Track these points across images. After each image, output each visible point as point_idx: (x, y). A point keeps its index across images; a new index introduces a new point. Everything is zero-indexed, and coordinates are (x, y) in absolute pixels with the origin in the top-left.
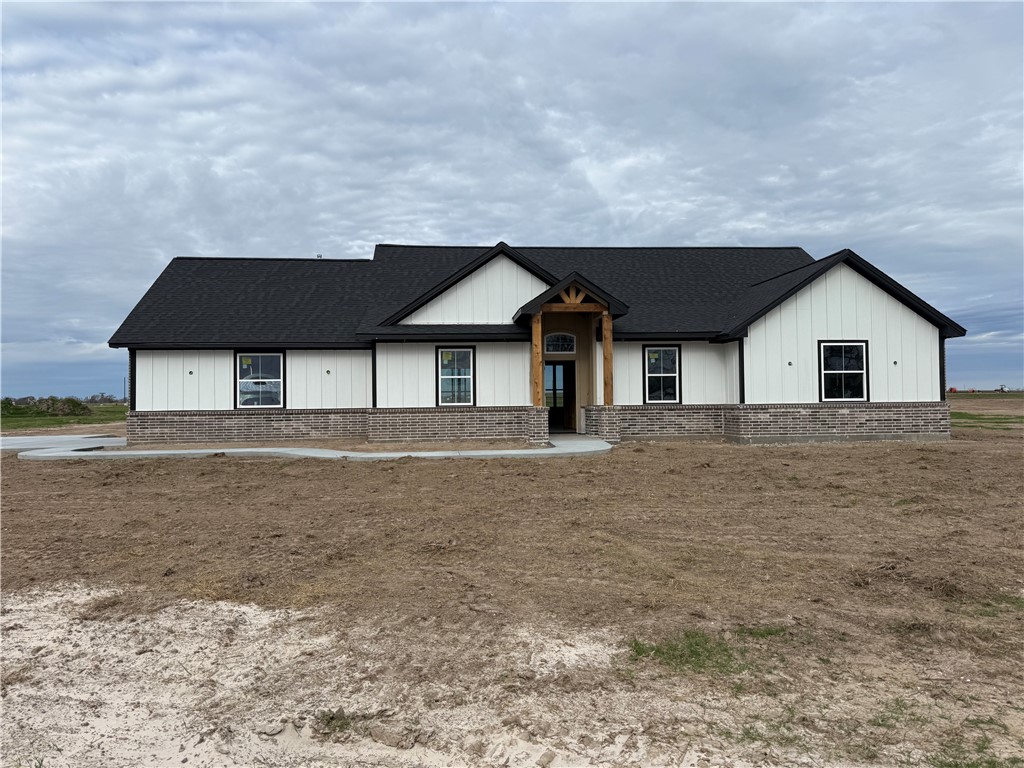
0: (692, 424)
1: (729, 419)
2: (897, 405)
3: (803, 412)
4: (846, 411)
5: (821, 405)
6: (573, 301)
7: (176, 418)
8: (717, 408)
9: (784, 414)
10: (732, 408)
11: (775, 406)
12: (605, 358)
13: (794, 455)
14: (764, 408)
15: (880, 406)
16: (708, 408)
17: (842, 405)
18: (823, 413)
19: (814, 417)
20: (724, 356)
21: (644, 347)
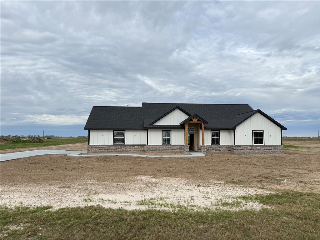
0: (223, 150)
1: (231, 149)
2: (271, 146)
3: (249, 147)
4: (259, 147)
5: (253, 146)
6: (195, 120)
7: (99, 147)
8: (229, 146)
9: (244, 148)
10: (232, 146)
11: (242, 146)
12: (202, 134)
13: (247, 158)
14: (240, 146)
15: (267, 146)
16: (226, 146)
17: (258, 146)
18: (254, 148)
19: (251, 149)
20: (230, 133)
21: (211, 131)
